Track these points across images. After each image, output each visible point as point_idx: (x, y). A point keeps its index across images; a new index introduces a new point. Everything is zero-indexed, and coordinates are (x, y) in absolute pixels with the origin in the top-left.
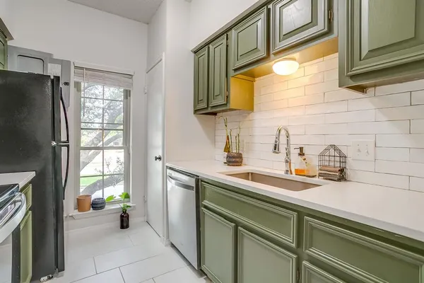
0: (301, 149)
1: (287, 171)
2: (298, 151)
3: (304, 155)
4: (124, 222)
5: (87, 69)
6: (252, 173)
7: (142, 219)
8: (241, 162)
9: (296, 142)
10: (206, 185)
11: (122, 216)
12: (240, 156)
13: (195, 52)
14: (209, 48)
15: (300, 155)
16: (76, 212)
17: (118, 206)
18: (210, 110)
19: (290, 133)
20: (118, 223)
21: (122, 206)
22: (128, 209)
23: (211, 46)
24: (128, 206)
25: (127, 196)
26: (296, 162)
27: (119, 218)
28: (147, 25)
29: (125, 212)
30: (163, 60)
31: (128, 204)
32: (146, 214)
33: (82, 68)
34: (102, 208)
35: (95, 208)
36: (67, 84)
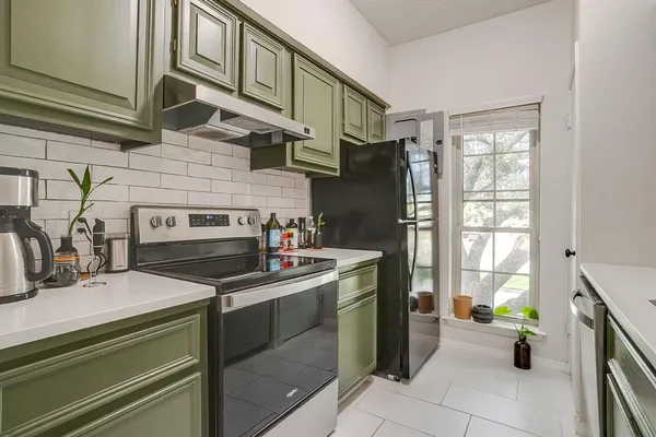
4: (522, 357)
5: (464, 115)
7: (561, 366)
11: (517, 346)
16: (452, 317)
17: (511, 327)
20: (511, 355)
21: (519, 329)
22: (529, 337)
24: (528, 332)
25: (534, 315)
29: (523, 340)
31: (531, 329)
33: (458, 116)
34: (487, 321)
35: (476, 319)
36: (440, 142)
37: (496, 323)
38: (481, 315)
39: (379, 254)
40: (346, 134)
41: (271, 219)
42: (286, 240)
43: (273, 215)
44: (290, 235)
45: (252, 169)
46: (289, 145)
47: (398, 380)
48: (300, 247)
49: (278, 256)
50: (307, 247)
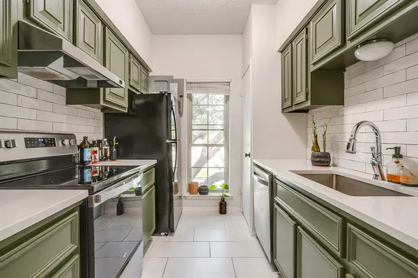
0: (397, 149)
1: (377, 176)
2: (393, 152)
3: (401, 157)
4: (223, 208)
5: (195, 83)
6: (337, 175)
7: (238, 209)
8: (329, 162)
9: (389, 140)
10: (278, 182)
11: (221, 204)
12: (327, 156)
13: (282, 52)
14: (292, 45)
15: (394, 156)
16: (188, 194)
17: (217, 194)
18: (294, 108)
19: (380, 129)
20: (218, 208)
21: (221, 195)
22: (226, 198)
23: (293, 43)
24: (225, 196)
25: (227, 187)
26: (389, 166)
27: (219, 205)
28: (241, 36)
29: (223, 200)
30: (251, 67)
31: (226, 194)
32: (241, 206)
33: (191, 83)
34: (206, 193)
35: (201, 193)
36: (181, 96)
37: (210, 194)
38: (203, 191)
39: (155, 162)
40: (131, 86)
41: (84, 141)
42: (93, 156)
43: (85, 138)
44: (95, 152)
45: (67, 104)
46: (102, 89)
47: (167, 235)
48: (100, 160)
49: (90, 167)
50: (105, 160)
